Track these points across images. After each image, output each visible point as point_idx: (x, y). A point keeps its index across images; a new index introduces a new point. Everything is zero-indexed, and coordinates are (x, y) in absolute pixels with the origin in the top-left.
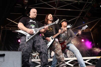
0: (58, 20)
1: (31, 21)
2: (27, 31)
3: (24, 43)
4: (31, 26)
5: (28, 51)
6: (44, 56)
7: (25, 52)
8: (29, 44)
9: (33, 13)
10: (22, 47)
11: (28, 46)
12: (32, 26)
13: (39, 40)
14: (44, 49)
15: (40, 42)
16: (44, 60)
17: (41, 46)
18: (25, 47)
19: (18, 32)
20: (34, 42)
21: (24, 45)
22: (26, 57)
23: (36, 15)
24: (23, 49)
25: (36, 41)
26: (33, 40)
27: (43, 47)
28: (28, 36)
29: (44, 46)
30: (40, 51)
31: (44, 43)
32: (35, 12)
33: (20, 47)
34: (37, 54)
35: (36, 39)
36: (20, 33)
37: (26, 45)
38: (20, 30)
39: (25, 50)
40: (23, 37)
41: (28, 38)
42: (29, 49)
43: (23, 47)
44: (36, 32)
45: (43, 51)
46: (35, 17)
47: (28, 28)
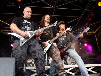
0: (57, 21)
1: (25, 21)
2: (21, 34)
3: (18, 47)
4: (25, 28)
5: (22, 56)
6: (40, 63)
7: (19, 58)
8: (23, 49)
9: (27, 13)
10: (15, 53)
11: (22, 52)
12: (27, 28)
13: (35, 44)
14: (40, 55)
15: (36, 47)
16: (40, 68)
17: (36, 52)
18: (19, 52)
19: (11, 35)
20: (29, 47)
21: (18, 50)
22: (20, 63)
23: (31, 15)
24: (17, 54)
25: (31, 46)
26: (28, 44)
27: (39, 53)
28: (22, 40)
29: (40, 51)
30: (35, 58)
31: (40, 48)
32: (29, 12)
33: (13, 52)
34: (33, 61)
35: (31, 43)
36: (13, 36)
37: (20, 50)
38: (13, 32)
39: (19, 56)
40: (16, 41)
41: (23, 43)
42: (23, 54)
43: (17, 53)
44: (31, 35)
45: (39, 57)
46: (29, 18)
47: (22, 30)
